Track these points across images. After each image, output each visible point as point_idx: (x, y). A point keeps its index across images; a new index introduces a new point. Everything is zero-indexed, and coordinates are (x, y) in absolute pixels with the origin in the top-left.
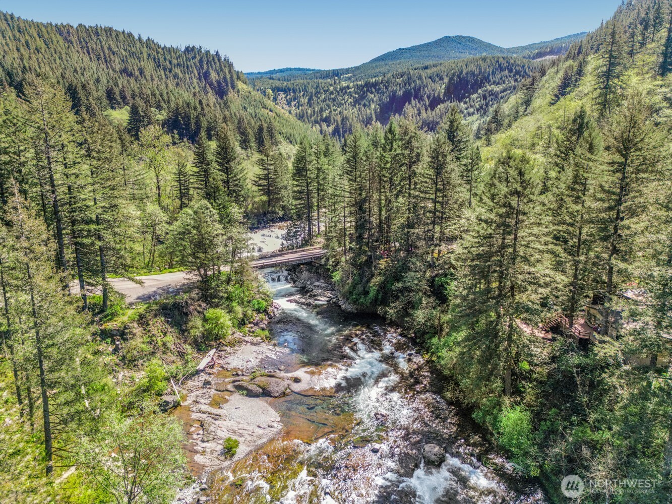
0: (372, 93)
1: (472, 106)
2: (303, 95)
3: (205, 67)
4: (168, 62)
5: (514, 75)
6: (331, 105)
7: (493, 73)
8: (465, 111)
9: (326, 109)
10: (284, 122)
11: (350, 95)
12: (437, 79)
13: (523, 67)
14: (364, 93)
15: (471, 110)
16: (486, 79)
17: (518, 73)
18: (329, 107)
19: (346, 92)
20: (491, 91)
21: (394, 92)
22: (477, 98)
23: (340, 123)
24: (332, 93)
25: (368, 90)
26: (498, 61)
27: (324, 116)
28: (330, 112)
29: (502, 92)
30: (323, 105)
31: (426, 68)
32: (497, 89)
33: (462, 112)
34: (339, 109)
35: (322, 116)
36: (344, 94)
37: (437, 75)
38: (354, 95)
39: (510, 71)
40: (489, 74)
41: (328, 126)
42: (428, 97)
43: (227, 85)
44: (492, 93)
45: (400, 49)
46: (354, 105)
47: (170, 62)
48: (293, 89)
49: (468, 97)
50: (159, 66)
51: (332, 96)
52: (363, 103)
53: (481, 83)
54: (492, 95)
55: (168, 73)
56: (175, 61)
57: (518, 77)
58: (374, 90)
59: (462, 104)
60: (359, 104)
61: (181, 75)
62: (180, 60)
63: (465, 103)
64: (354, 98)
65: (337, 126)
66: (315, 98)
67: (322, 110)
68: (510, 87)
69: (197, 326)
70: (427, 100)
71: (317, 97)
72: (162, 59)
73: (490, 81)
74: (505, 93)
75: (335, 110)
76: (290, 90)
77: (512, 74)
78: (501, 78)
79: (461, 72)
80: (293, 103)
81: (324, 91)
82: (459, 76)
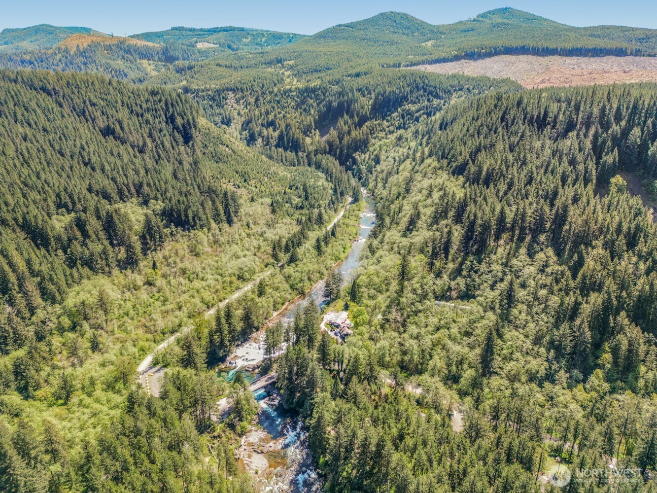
0: (311, 98)
1: (392, 125)
2: (251, 94)
3: (171, 110)
4: (139, 107)
5: (428, 95)
6: (276, 108)
7: (411, 92)
8: (387, 129)
9: (271, 112)
10: (239, 158)
11: (293, 98)
12: (366, 93)
13: (435, 88)
14: (305, 98)
15: (392, 128)
16: (405, 98)
17: (430, 93)
18: (273, 108)
19: (289, 95)
20: (408, 110)
21: (330, 102)
22: (397, 116)
23: (284, 130)
24: (276, 95)
25: (308, 96)
26: (415, 81)
27: (270, 119)
28: (275, 115)
29: (417, 111)
30: (269, 107)
31: (358, 75)
32: (413, 108)
33: (383, 130)
34: (283, 112)
35: (268, 118)
36: (287, 97)
37: (367, 88)
38: (296, 98)
39: (425, 91)
40: (407, 94)
41: (274, 130)
42: (358, 115)
43: (190, 128)
44: (409, 113)
45: (339, 26)
46: (296, 109)
47: (141, 107)
48: (241, 88)
49: (390, 115)
50: (132, 112)
51: (277, 99)
52: (303, 107)
53: (401, 101)
54: (409, 114)
55: (140, 118)
56: (144, 106)
57: (430, 96)
58: (313, 95)
59: (385, 122)
60: (301, 108)
61: (151, 121)
62: (149, 104)
63: (388, 121)
64: (296, 101)
65: (282, 132)
66: (261, 99)
67: (267, 113)
68: (424, 107)
69: (238, 428)
70: (356, 117)
71: (263, 97)
72: (134, 105)
73: (408, 100)
74: (420, 113)
75: (279, 113)
76: (238, 89)
77: (426, 94)
78: (417, 98)
79: (385, 92)
80: (241, 102)
81: (270, 92)
82: (383, 95)
